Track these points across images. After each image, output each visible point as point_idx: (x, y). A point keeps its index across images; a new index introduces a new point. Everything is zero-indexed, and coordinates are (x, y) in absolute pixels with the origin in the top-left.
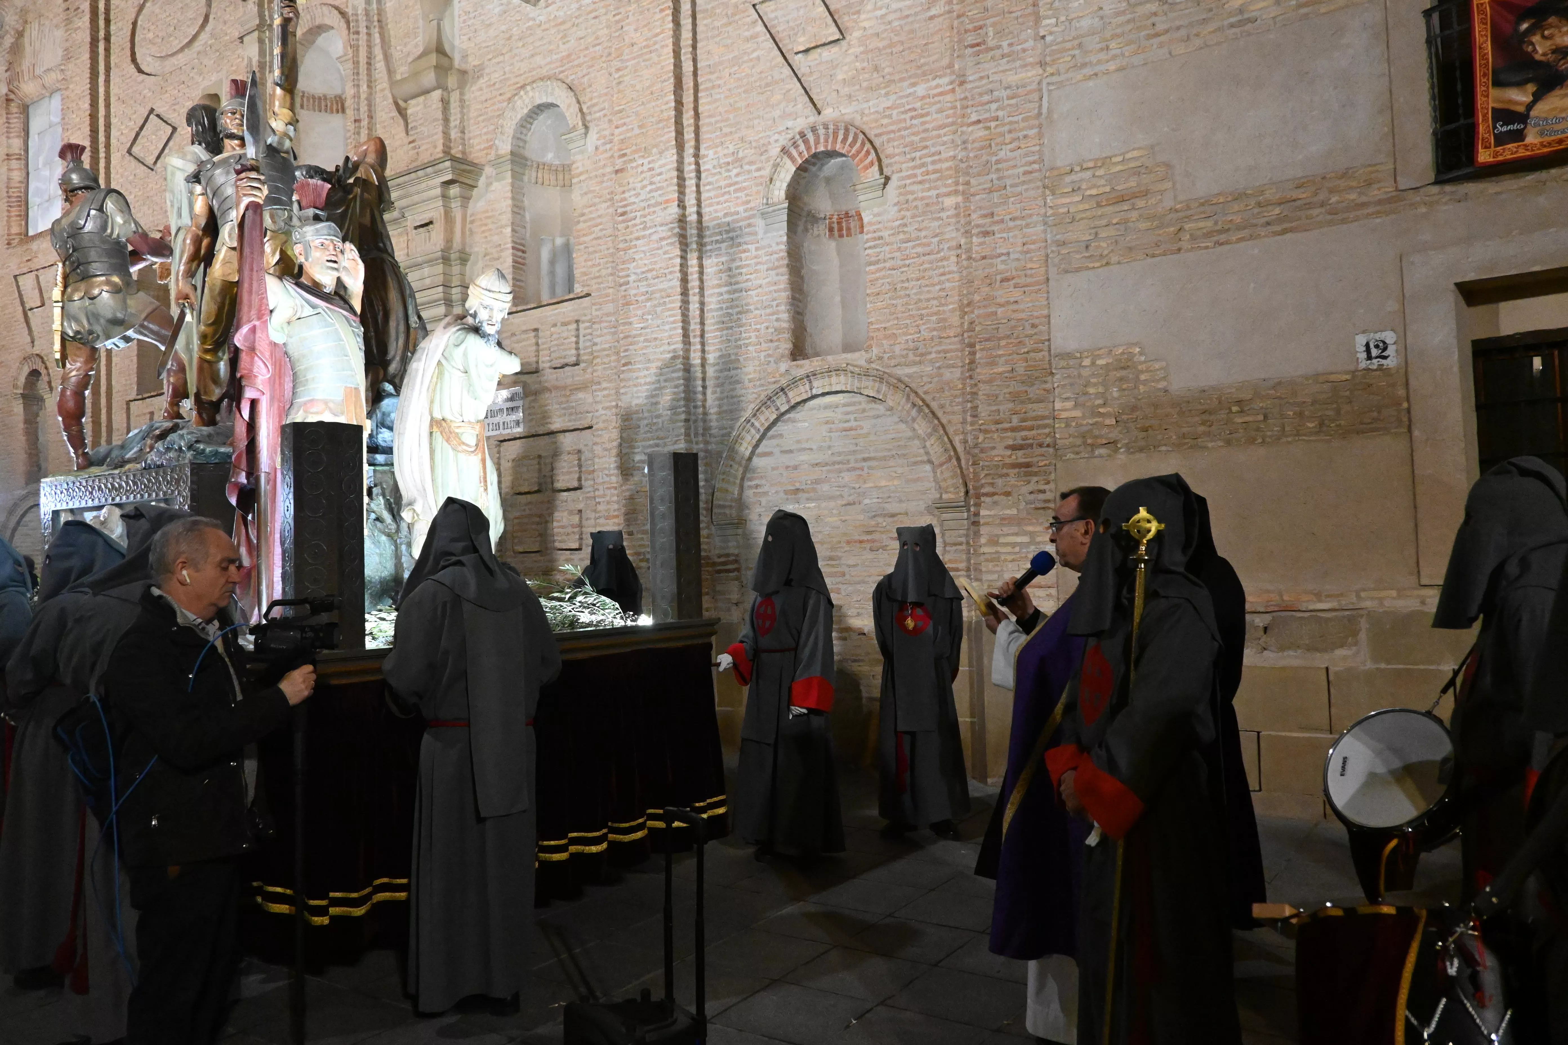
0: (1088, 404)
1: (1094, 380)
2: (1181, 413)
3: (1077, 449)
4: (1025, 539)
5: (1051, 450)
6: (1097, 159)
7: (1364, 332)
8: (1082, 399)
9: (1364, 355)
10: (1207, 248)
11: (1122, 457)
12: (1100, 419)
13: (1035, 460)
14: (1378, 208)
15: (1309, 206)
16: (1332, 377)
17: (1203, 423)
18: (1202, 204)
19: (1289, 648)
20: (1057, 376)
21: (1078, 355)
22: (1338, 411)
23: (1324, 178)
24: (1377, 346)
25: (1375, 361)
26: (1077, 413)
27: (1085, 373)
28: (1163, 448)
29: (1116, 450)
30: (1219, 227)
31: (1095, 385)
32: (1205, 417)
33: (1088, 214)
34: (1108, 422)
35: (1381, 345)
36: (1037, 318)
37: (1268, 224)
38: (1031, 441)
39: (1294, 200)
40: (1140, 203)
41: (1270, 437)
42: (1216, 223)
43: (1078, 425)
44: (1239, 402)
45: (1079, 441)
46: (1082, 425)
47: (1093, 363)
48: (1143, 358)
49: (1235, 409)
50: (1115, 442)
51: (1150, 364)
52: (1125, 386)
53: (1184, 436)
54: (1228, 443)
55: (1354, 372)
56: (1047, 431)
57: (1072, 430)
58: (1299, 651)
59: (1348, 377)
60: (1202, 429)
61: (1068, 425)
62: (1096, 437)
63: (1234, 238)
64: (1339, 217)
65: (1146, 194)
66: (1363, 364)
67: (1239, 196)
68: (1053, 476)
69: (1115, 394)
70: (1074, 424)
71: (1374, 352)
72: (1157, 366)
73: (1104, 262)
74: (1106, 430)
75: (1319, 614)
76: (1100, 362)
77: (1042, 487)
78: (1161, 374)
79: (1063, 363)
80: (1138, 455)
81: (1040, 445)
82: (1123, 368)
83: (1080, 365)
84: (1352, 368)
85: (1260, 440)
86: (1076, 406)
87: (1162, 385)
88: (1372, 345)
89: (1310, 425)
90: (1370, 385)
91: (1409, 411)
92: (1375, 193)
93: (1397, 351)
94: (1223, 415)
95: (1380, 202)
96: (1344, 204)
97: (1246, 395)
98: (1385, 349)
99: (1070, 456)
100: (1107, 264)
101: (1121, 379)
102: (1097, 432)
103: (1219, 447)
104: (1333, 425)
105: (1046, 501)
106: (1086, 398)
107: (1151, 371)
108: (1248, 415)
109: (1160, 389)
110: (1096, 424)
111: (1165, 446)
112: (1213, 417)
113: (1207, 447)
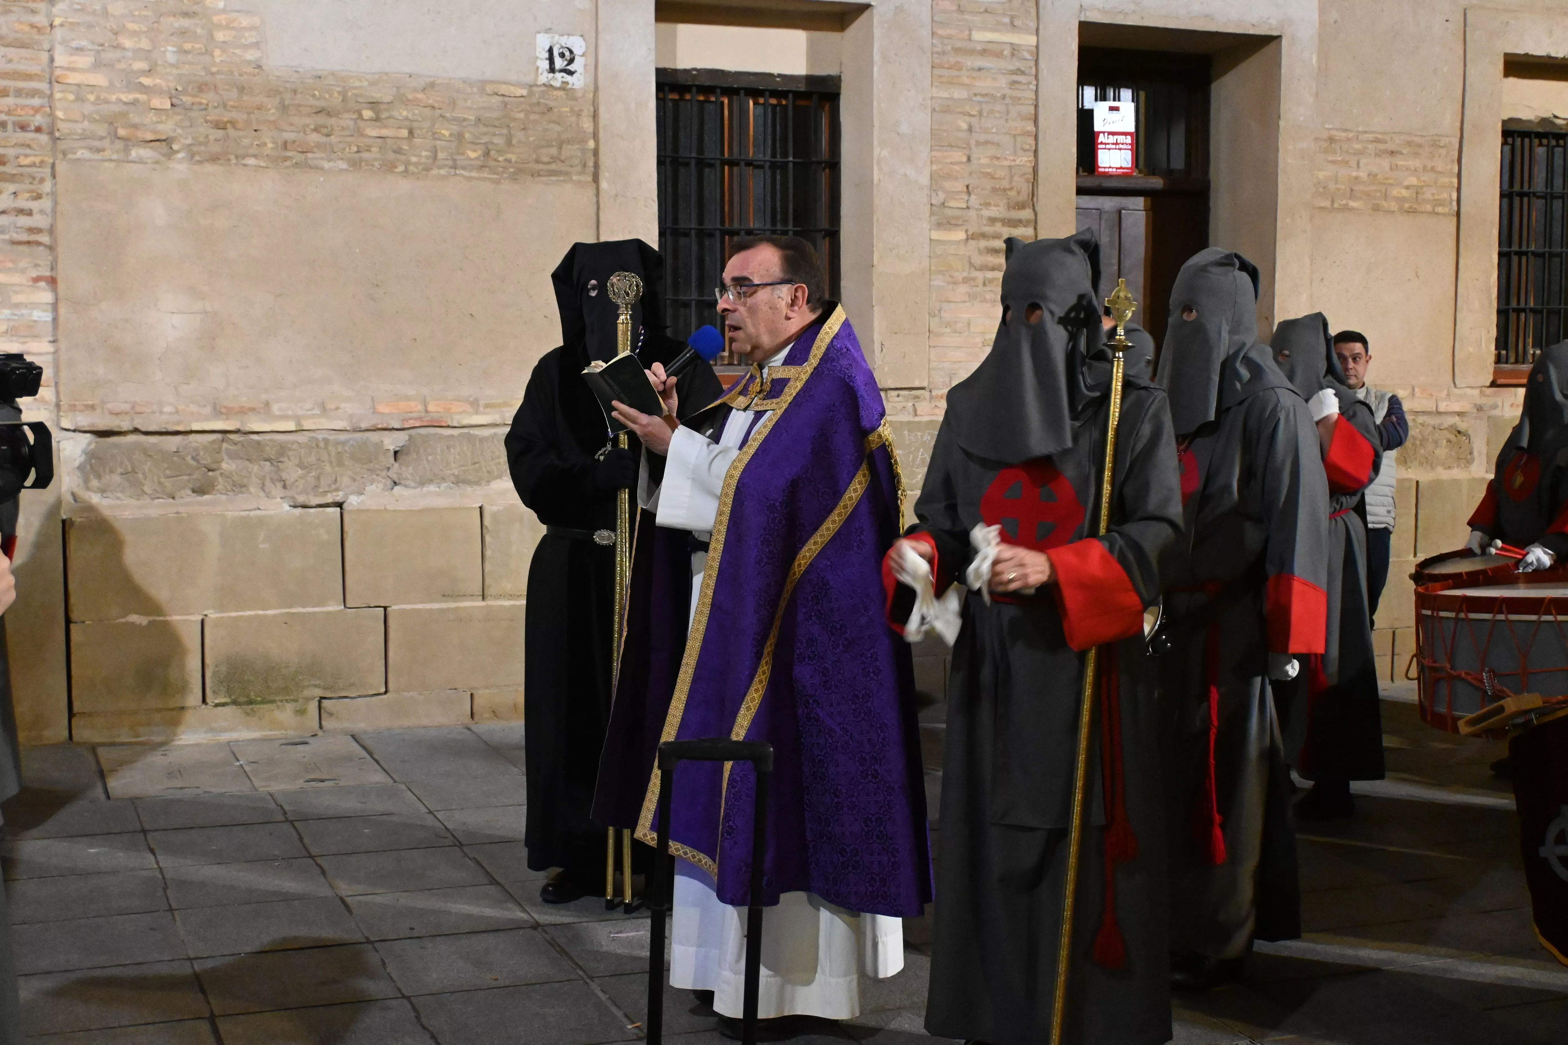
0: (122, 66)
1: (131, 26)
2: (284, 108)
3: (97, 144)
5: (44, 138)
7: (548, 31)
8: (110, 55)
9: (546, 65)
11: (180, 166)
12: (142, 97)
13: (11, 152)
16: (503, 89)
17: (316, 130)
19: (431, 481)
20: (60, 6)
22: (509, 139)
24: (562, 55)
25: (559, 75)
26: (99, 79)
28: (252, 161)
29: (171, 153)
31: (135, 34)
32: (321, 119)
34: (156, 103)
35: (567, 54)
38: (2, 117)
41: (416, 165)
43: (99, 101)
44: (374, 105)
45: (101, 130)
46: (108, 102)
49: (367, 114)
50: (167, 141)
51: (234, 15)
52: (187, 46)
53: (285, 145)
54: (356, 164)
55: (531, 86)
56: (36, 102)
57: (88, 109)
58: (444, 485)
59: (524, 92)
60: (314, 137)
61: (80, 99)
62: (135, 126)
66: (544, 77)
68: (47, 187)
69: (171, 58)
70: (92, 98)
71: (559, 63)
72: (245, 22)
74: (152, 117)
75: (472, 431)
77: (22, 202)
78: (250, 38)
80: (209, 168)
81: (23, 128)
82: (186, 15)
84: (529, 79)
85: (401, 168)
86: (97, 66)
87: (251, 55)
88: (556, 53)
89: (472, 155)
90: (550, 109)
91: (596, 152)
93: (585, 66)
94: (347, 120)
97: (384, 95)
98: (571, 61)
99: (83, 153)
101: (183, 33)
102: (134, 118)
103: (341, 170)
104: (501, 159)
105: (31, 230)
106: (118, 54)
107: (234, 28)
108: (385, 127)
109: (249, 62)
110: (134, 103)
111: (255, 156)
112: (333, 121)
113: (322, 169)
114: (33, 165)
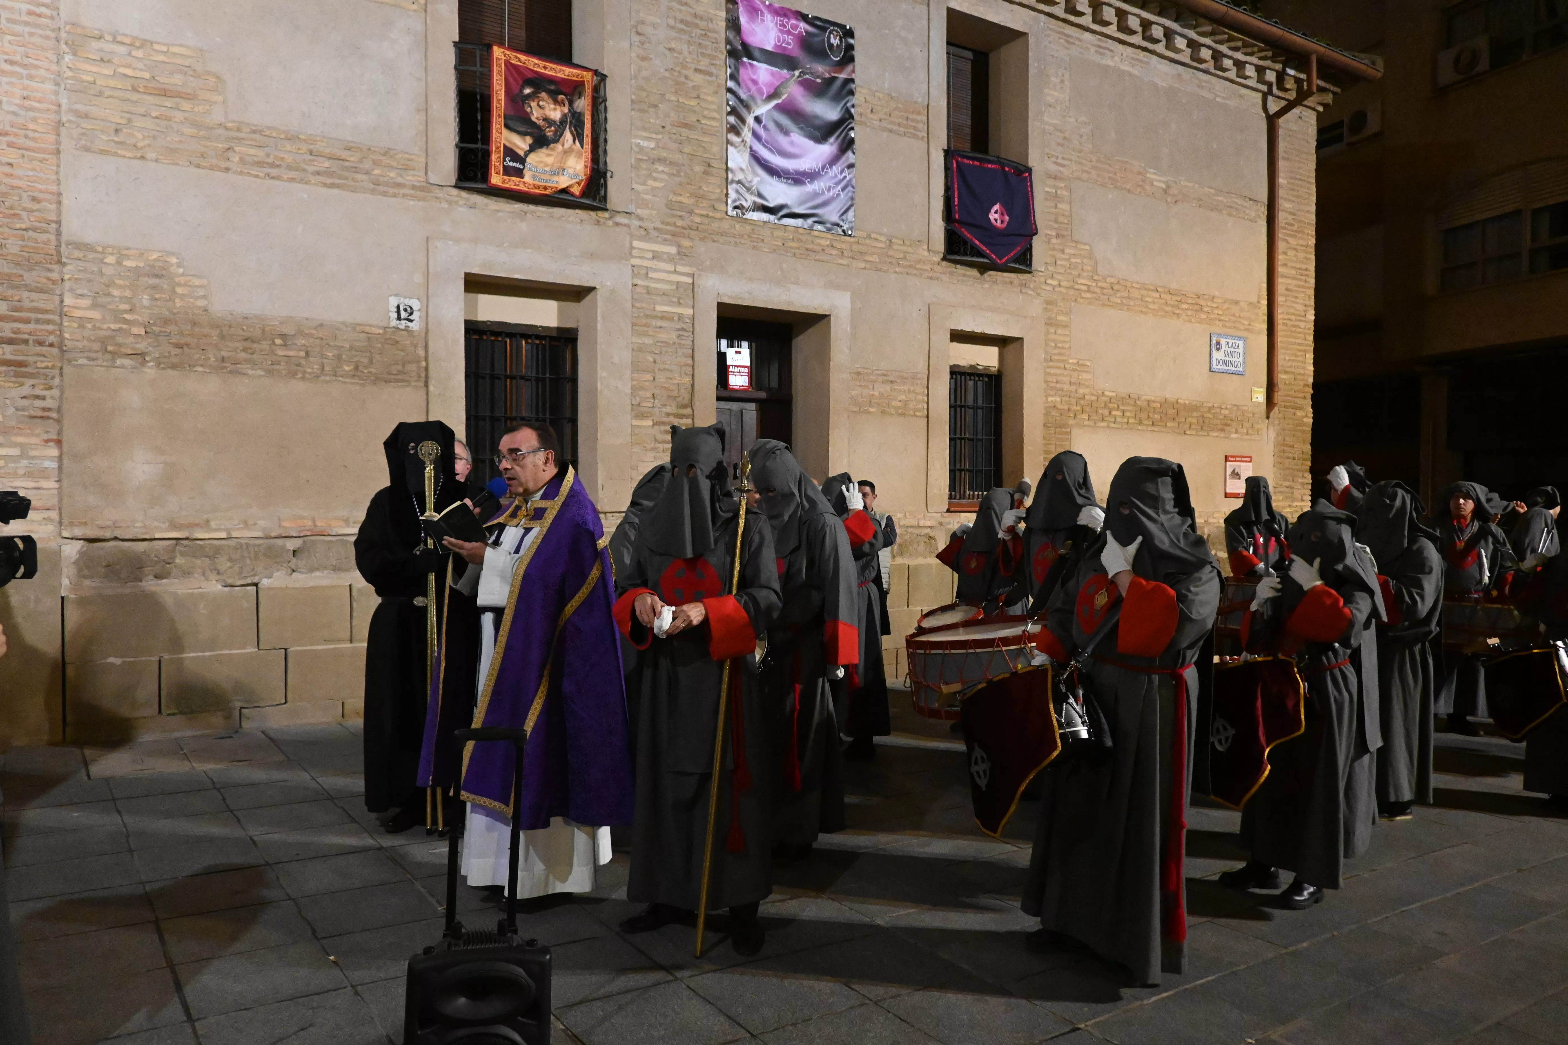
0: (111, 307)
1: (119, 282)
2: (222, 337)
3: (94, 355)
4: (14, 452)
5: (55, 351)
6: (136, 38)
7: (396, 295)
8: (102, 300)
9: (395, 315)
10: (257, 176)
11: (150, 371)
12: (125, 326)
13: (31, 359)
14: (412, 192)
15: (356, 170)
16: (367, 329)
17: (245, 350)
18: (254, 132)
19: (317, 569)
20: (69, 267)
21: (100, 249)
22: (371, 360)
23: (369, 149)
24: (405, 310)
25: (403, 322)
26: (95, 314)
27: (108, 271)
28: (200, 369)
29: (144, 363)
30: (270, 160)
31: (121, 286)
32: (247, 344)
33: (121, 94)
34: (135, 330)
35: (409, 309)
36: (41, 191)
37: (318, 173)
38: (26, 336)
39: (343, 160)
40: (186, 105)
41: (310, 373)
42: (268, 155)
43: (95, 328)
44: (283, 336)
45: (96, 346)
46: (101, 329)
47: (119, 263)
48: (181, 270)
49: (278, 341)
50: (143, 354)
51: (190, 278)
52: (157, 296)
53: (223, 359)
54: (270, 373)
55: (386, 328)
56: (50, 327)
57: (86, 333)
58: (326, 572)
59: (381, 331)
60: (243, 355)
61: (81, 326)
62: (120, 345)
63: (285, 177)
64: (381, 188)
65: (190, 97)
66: (394, 323)
67: (293, 138)
68: (57, 381)
69: (146, 303)
70: (89, 326)
71: (403, 314)
72: (197, 282)
73: (139, 155)
74: (131, 339)
75: (345, 538)
76: (128, 263)
77: (38, 391)
78: (201, 292)
79: (77, 254)
80: (170, 372)
81: (41, 343)
82: (157, 276)
83: (102, 261)
84: (385, 324)
85: (300, 376)
86: (94, 306)
87: (201, 303)
88: (401, 308)
89: (347, 368)
90: (397, 342)
91: (427, 369)
92: (410, 178)
93: (420, 317)
94: (265, 345)
95: (414, 187)
96: (385, 179)
97: (289, 330)
98: (411, 314)
99: (81, 361)
100: (142, 158)
101: (154, 287)
102: (120, 339)
103: (260, 376)
104: (366, 371)
105: (44, 409)
106: (109, 299)
107: (190, 286)
108: (290, 350)
109: (200, 307)
110: (120, 329)
111: (202, 366)
112: (255, 346)
113: (247, 375)
114: (47, 367)
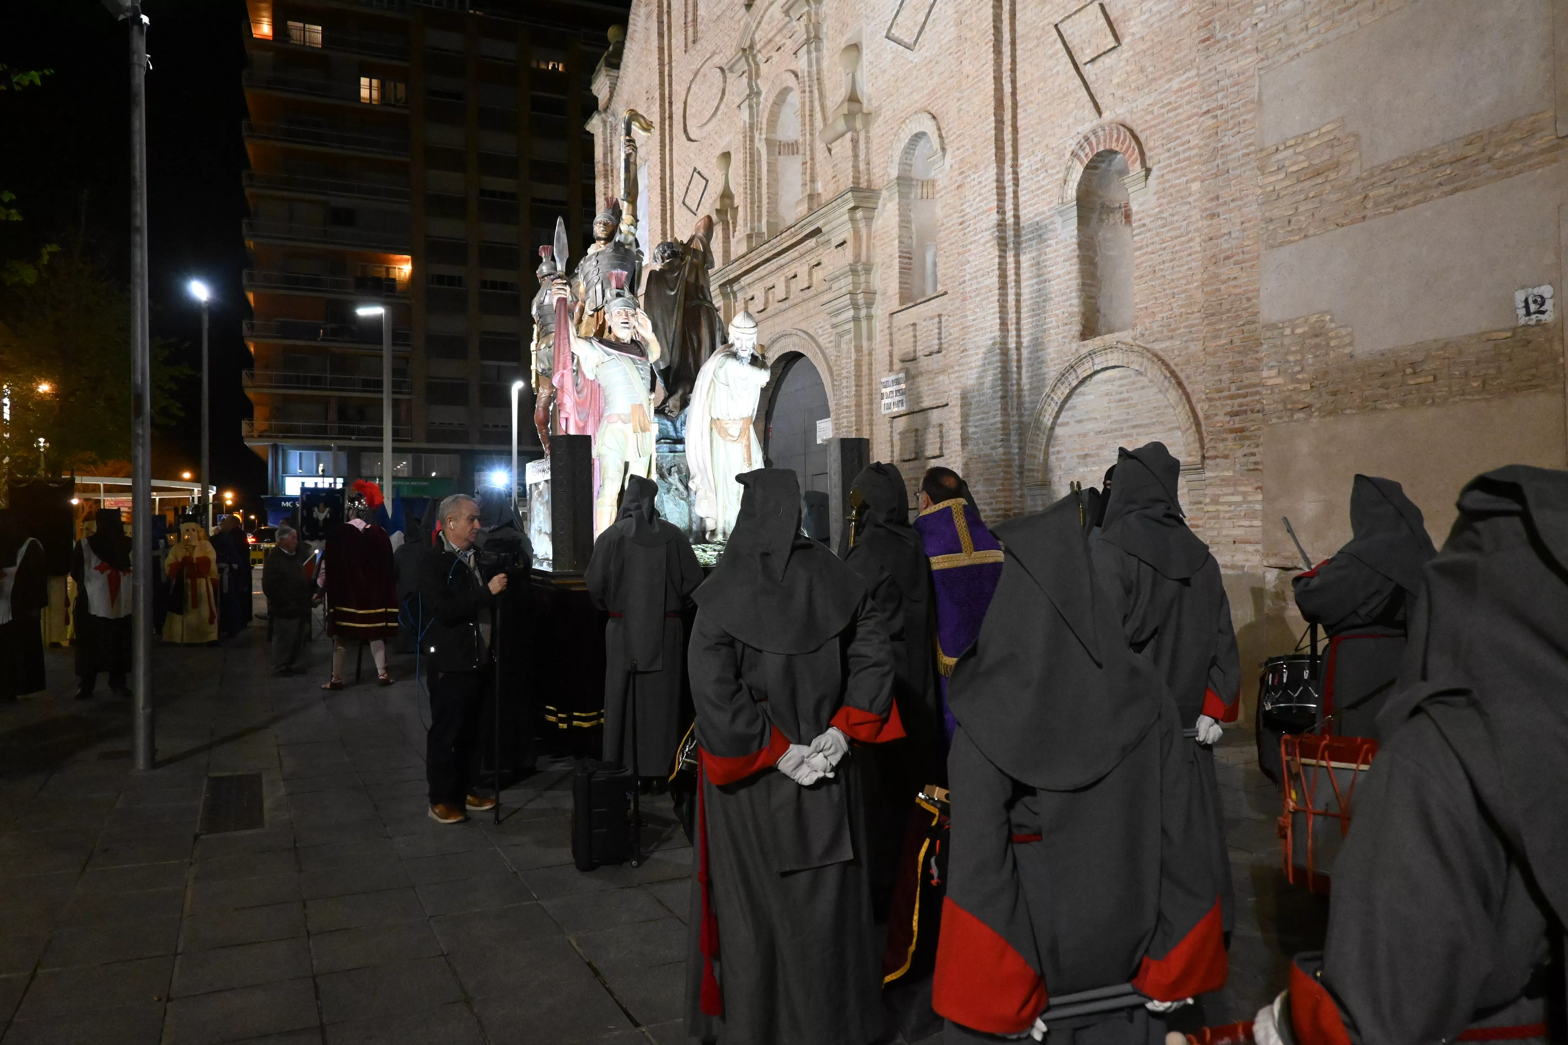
0: (1290, 371)
1: (1293, 349)
2: (1364, 377)
3: (1280, 414)
4: (1239, 498)
5: (1260, 415)
6: (1298, 136)
7: (1523, 288)
8: (1284, 367)
9: (1523, 311)
10: (1388, 213)
11: (1315, 420)
12: (1298, 385)
13: (1248, 424)
14: (1541, 158)
15: (1476, 163)
16: (1495, 335)
17: (1382, 386)
18: (1384, 171)
20: (1265, 346)
21: (1281, 325)
22: (1499, 369)
23: (1491, 132)
24: (1535, 302)
25: (1533, 317)
26: (1279, 381)
27: (1287, 341)
28: (1349, 411)
29: (1311, 414)
30: (1398, 192)
31: (1295, 352)
32: (1384, 380)
33: (1290, 190)
34: (1304, 387)
35: (1539, 300)
36: (1252, 291)
37: (1441, 184)
38: (1245, 408)
39: (1465, 158)
40: (1332, 176)
41: (1439, 397)
42: (1396, 187)
43: (1281, 392)
44: (1412, 365)
45: (1281, 407)
46: (1283, 391)
47: (1293, 332)
48: (1333, 325)
49: (1409, 371)
50: (1309, 407)
51: (1339, 330)
52: (1318, 353)
53: (1366, 399)
54: (1404, 404)
55: (1514, 329)
56: (1257, 397)
57: (1276, 397)
59: (1509, 334)
60: (1382, 391)
61: (1272, 392)
62: (1294, 402)
63: (1410, 202)
64: (1504, 171)
65: (1337, 166)
66: (1523, 320)
67: (1416, 160)
68: (1261, 440)
69: (1310, 361)
70: (1277, 391)
71: (1533, 307)
72: (1345, 332)
73: (1302, 235)
74: (1302, 395)
76: (1299, 331)
77: (1252, 450)
78: (1347, 340)
79: (1269, 334)
80: (1328, 419)
81: (1252, 411)
82: (1316, 336)
83: (1282, 335)
84: (1513, 324)
85: (1430, 401)
86: (1279, 373)
87: (1347, 350)
88: (1530, 301)
89: (1475, 384)
90: (1529, 341)
91: (1564, 366)
92: (1538, 143)
93: (1554, 304)
94: (1398, 377)
95: (1543, 152)
96: (1510, 157)
97: (1418, 357)
98: (1542, 304)
99: (1274, 421)
100: (1306, 236)
101: (1315, 346)
102: (1295, 397)
103: (1396, 408)
104: (1495, 383)
105: (1256, 463)
106: (1287, 365)
107: (1339, 337)
108: (1420, 377)
109: (1347, 354)
110: (1294, 390)
111: (1350, 408)
112: (1390, 379)
113: (1386, 409)
114: (1255, 430)
